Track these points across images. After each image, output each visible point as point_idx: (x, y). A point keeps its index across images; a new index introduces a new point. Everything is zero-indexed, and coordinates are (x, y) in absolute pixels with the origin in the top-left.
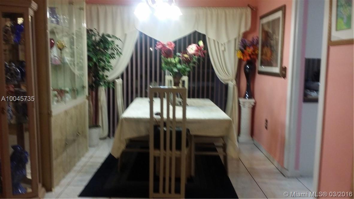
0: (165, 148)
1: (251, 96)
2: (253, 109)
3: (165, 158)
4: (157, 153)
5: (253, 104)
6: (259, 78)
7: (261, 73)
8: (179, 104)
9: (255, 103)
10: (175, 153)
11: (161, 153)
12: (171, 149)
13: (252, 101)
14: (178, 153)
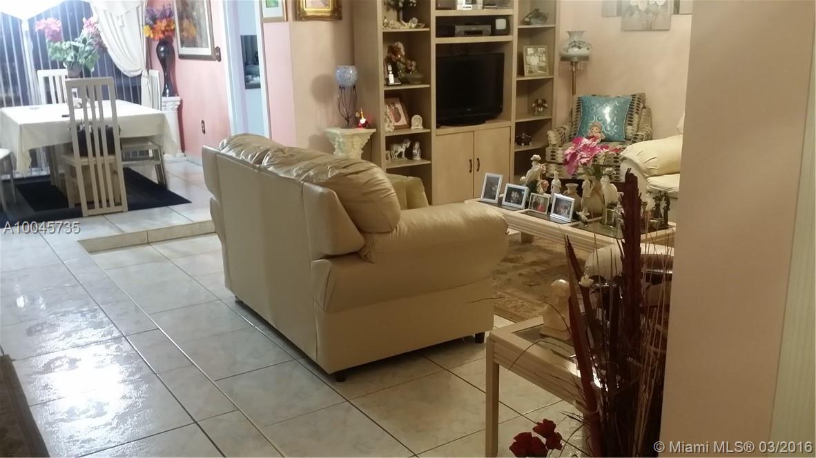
0: (94, 155)
1: (174, 92)
2: (180, 110)
3: (96, 166)
4: (84, 161)
5: (179, 103)
6: (179, 64)
7: (182, 57)
8: (79, 106)
9: (181, 101)
10: (108, 158)
11: (90, 160)
12: (102, 154)
13: (177, 99)
14: (112, 157)
